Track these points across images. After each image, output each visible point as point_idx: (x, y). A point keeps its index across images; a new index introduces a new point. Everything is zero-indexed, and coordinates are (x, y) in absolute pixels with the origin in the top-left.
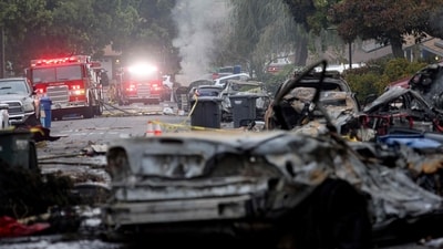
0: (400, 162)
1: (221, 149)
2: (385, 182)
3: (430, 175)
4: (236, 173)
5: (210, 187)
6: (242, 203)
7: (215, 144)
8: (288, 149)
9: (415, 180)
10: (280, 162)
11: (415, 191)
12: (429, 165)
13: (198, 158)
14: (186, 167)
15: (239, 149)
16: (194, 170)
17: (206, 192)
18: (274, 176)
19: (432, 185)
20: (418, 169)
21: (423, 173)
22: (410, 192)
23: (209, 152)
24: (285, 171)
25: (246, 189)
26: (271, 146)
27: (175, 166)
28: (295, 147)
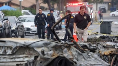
0: (97, 51)
1: (18, 45)
2: (89, 58)
3: (107, 56)
4: (24, 54)
5: (14, 58)
6: (24, 64)
7: (16, 43)
8: (43, 45)
9: (101, 57)
10: (39, 50)
11: (100, 61)
12: (107, 52)
13: (11, 48)
14: (7, 51)
15: (24, 45)
16: (9, 52)
17: (13, 60)
18: (37, 55)
19: (107, 59)
20: (103, 53)
21: (104, 55)
22: (98, 62)
23: (14, 46)
24: (40, 53)
25: (26, 59)
26: (36, 44)
27: (3, 50)
28: (46, 45)
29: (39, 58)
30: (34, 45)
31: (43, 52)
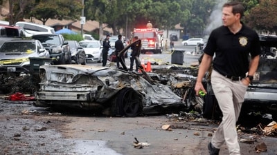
0: (169, 83)
1: (80, 73)
2: (159, 90)
3: (179, 89)
4: (86, 83)
5: (75, 87)
6: (86, 95)
7: (78, 70)
8: (108, 74)
9: (173, 90)
10: (103, 80)
11: (172, 94)
12: (180, 84)
13: (71, 76)
14: (67, 79)
15: (87, 73)
16: (70, 80)
17: (74, 90)
18: (101, 85)
19: (180, 93)
20: (175, 86)
21: (176, 88)
22: (169, 95)
23: (75, 73)
24: (105, 83)
25: (88, 89)
26: (100, 72)
27: (63, 78)
28: (111, 74)
29: (102, 89)
30: (97, 73)
31: (108, 82)
